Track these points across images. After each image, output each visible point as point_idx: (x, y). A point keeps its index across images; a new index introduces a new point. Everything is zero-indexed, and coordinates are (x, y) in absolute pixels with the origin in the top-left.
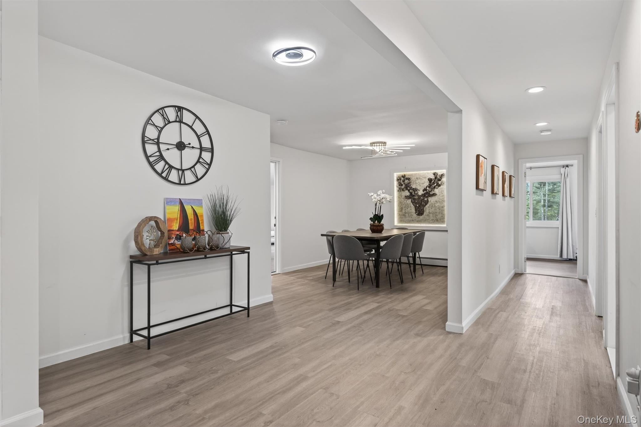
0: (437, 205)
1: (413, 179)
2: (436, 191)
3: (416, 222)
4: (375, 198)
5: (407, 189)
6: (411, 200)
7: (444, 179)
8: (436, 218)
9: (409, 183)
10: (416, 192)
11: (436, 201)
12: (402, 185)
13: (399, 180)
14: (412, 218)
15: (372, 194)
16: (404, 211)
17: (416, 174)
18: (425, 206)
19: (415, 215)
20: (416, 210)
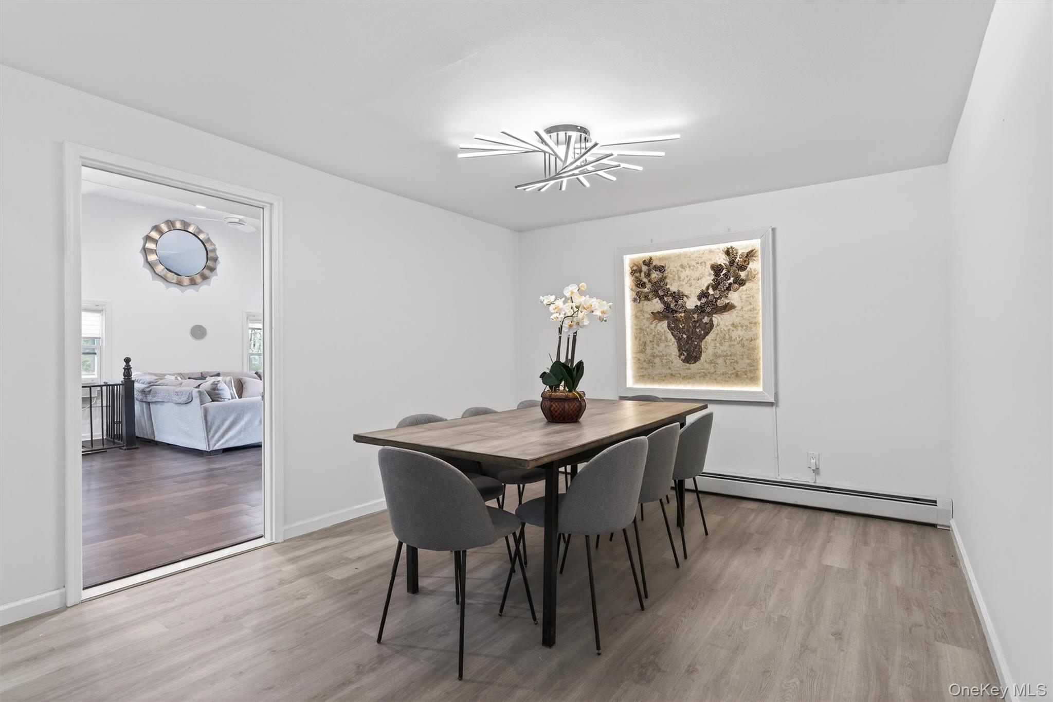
0: (734, 335)
1: (671, 268)
2: (734, 297)
3: (681, 380)
4: (559, 311)
5: (656, 295)
6: (666, 322)
7: (755, 266)
8: (734, 369)
9: (663, 279)
10: (680, 302)
11: (733, 325)
12: (643, 285)
13: (635, 271)
14: (670, 368)
15: (552, 298)
16: (648, 351)
17: (679, 256)
18: (704, 338)
19: (678, 362)
20: (680, 349)
